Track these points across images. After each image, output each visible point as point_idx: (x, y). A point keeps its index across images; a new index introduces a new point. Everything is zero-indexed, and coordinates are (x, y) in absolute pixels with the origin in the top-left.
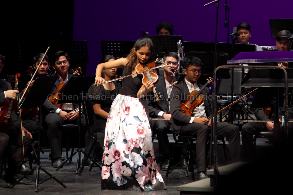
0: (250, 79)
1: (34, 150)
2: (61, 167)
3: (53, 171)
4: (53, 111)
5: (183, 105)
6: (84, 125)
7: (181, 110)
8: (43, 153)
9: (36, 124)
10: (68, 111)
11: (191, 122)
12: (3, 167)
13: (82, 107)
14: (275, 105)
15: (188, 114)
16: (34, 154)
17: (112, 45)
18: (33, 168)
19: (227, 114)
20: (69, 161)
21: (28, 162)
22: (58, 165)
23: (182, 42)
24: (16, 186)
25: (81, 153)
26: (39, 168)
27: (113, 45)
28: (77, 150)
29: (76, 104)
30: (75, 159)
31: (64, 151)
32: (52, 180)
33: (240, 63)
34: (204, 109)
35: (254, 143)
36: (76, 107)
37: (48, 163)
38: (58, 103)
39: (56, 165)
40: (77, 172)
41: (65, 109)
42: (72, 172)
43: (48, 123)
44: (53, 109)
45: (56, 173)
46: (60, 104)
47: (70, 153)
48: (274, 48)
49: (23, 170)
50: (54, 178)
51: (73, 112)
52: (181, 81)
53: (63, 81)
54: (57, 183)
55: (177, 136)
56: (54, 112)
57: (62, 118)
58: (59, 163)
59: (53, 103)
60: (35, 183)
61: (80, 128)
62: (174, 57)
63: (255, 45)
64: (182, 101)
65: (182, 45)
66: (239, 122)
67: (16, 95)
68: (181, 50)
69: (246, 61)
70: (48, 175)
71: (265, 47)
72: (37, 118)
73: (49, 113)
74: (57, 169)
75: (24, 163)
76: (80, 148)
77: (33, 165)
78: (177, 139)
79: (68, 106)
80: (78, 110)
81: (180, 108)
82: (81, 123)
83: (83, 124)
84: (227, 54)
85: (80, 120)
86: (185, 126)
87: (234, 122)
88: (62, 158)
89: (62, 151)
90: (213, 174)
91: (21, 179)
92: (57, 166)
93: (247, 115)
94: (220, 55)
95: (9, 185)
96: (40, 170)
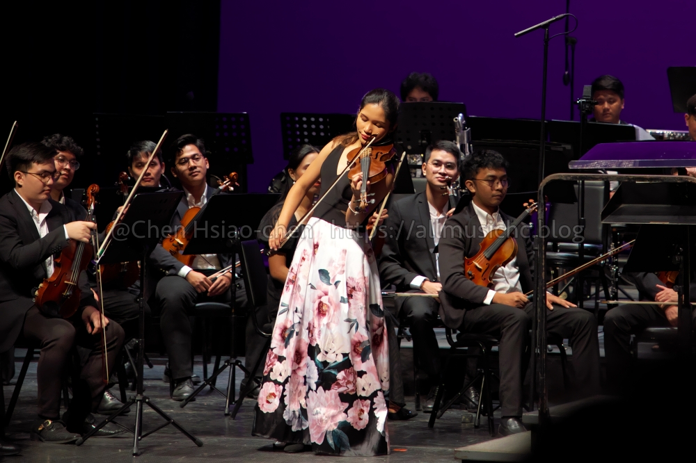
0: (622, 206)
1: (131, 358)
2: (191, 399)
3: (172, 408)
4: (172, 271)
5: (469, 263)
6: (243, 305)
7: (464, 273)
8: (151, 366)
10: (207, 273)
11: (488, 301)
12: (62, 397)
13: (238, 263)
14: (681, 266)
15: (481, 283)
16: (130, 367)
17: (305, 123)
18: (128, 400)
19: (570, 285)
20: (208, 387)
21: (117, 385)
22: (185, 395)
23: (465, 117)
24: (91, 440)
25: (237, 367)
26: (142, 401)
27: (309, 123)
28: (227, 361)
29: (225, 256)
30: (222, 382)
31: (198, 363)
32: (171, 428)
33: (599, 167)
34: (517, 273)
35: (632, 352)
36: (224, 264)
37: (163, 389)
38: (184, 254)
39: (181, 395)
40: (226, 411)
41: (200, 267)
42: (216, 412)
43: (162, 298)
44: (172, 267)
45: (179, 412)
46: (188, 257)
47: (211, 367)
48: (679, 134)
49: (106, 405)
50: (175, 424)
51: (218, 275)
52: (465, 208)
53: (196, 202)
54: (182, 435)
55: (454, 332)
56: (176, 275)
57: (194, 288)
58: (186, 390)
59: (174, 253)
60: (132, 435)
61: (233, 311)
62: (448, 151)
63: (635, 126)
64: (465, 254)
65: (464, 125)
66: (597, 304)
67: (91, 234)
68: (462, 138)
69: (614, 163)
70: (162, 418)
71: (658, 131)
72: (138, 287)
73: (164, 275)
75: (108, 388)
76: (235, 357)
77: (128, 393)
78: (455, 340)
79: (208, 261)
81: (461, 270)
82: (237, 300)
83: (241, 302)
84: (568, 147)
85: (234, 293)
86: (473, 310)
87: (586, 304)
88: (193, 379)
89: (193, 363)
90: (536, 421)
91: (102, 425)
92: (182, 398)
93: (617, 288)
94: (553, 148)
95: (75, 436)
96: (145, 406)
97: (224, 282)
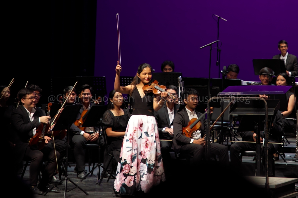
0: (237, 108)
1: (63, 164)
2: (84, 178)
3: (78, 182)
4: (78, 133)
5: (184, 129)
6: (103, 145)
7: (182, 133)
8: (70, 167)
9: (65, 144)
10: (90, 133)
11: (191, 142)
13: (101, 130)
14: (257, 129)
16: (63, 167)
17: (125, 80)
18: (62, 179)
19: (218, 136)
20: (90, 174)
21: (58, 174)
22: (82, 177)
23: (182, 77)
24: (49, 193)
25: (101, 167)
26: (67, 179)
27: (127, 80)
28: (97, 165)
29: (97, 127)
30: (96, 172)
31: (87, 165)
32: (77, 189)
33: (228, 95)
34: (200, 133)
35: (240, 160)
36: (96, 130)
37: (75, 175)
38: (82, 127)
39: (81, 177)
40: (97, 183)
41: (88, 132)
42: (93, 183)
43: (74, 143)
44: (78, 131)
45: (80, 183)
46: (83, 128)
47: (91, 167)
48: (256, 83)
49: (54, 181)
50: (79, 187)
51: (94, 134)
53: (86, 109)
54: (81, 191)
56: (79, 134)
57: (85, 138)
58: (83, 175)
59: (78, 127)
60: (63, 191)
61: (99, 147)
63: (241, 80)
64: (183, 126)
65: (182, 80)
66: (228, 143)
67: (49, 121)
68: (181, 85)
69: (234, 94)
70: (74, 185)
71: (249, 82)
72: (66, 139)
73: (75, 134)
74: (81, 180)
75: (55, 175)
76: (100, 163)
77: (62, 177)
78: (178, 156)
79: (90, 129)
80: (98, 132)
81: (181, 132)
82: (101, 143)
83: (102, 144)
84: (218, 88)
85: (100, 140)
86: (184, 146)
87: (224, 143)
88: (85, 171)
89: (85, 166)
91: (52, 188)
92: (81, 178)
93: (235, 137)
94: (212, 88)
96: (68, 181)
97: (96, 137)
